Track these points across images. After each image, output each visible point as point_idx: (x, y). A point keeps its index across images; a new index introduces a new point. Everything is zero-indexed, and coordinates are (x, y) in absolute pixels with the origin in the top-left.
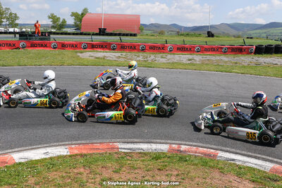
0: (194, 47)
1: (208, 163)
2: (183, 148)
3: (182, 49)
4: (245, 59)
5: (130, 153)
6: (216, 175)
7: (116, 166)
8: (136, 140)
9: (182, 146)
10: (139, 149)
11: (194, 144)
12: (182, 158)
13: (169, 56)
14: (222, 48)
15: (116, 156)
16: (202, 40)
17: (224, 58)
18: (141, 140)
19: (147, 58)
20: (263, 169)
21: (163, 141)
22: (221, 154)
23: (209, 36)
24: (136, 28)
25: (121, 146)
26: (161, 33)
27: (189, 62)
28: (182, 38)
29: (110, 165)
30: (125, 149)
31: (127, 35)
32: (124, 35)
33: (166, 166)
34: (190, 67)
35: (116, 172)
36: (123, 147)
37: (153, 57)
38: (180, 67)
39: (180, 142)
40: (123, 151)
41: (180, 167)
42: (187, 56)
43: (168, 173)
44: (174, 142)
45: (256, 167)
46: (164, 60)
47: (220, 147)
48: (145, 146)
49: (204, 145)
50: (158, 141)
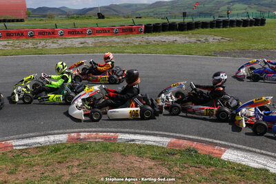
0: (86, 30)
1: (109, 147)
2: (83, 135)
3: (73, 33)
4: (136, 39)
5: (26, 149)
6: (118, 158)
7: (10, 166)
8: (32, 134)
9: (81, 134)
10: (35, 143)
11: (94, 129)
12: (82, 146)
13: (61, 41)
14: (113, 29)
15: (10, 155)
16: (93, 22)
17: (116, 39)
18: (38, 134)
19: (37, 44)
20: (161, 145)
21: (61, 131)
22: (121, 136)
23: (99, 18)
24: (23, 12)
25: (14, 143)
26: (51, 17)
27: (82, 45)
28: (73, 21)
29: (4, 166)
30: (20, 146)
31: (13, 21)
32: (9, 21)
33: (66, 157)
34: (83, 51)
35: (11, 173)
36: (18, 144)
37: (43, 43)
38: (73, 51)
39: (79, 130)
40: (18, 148)
41: (81, 156)
42: (79, 39)
43: (69, 164)
44: (72, 130)
45: (154, 144)
46: (55, 46)
47: (119, 130)
48: (41, 140)
49: (104, 130)
50: (56, 132)
